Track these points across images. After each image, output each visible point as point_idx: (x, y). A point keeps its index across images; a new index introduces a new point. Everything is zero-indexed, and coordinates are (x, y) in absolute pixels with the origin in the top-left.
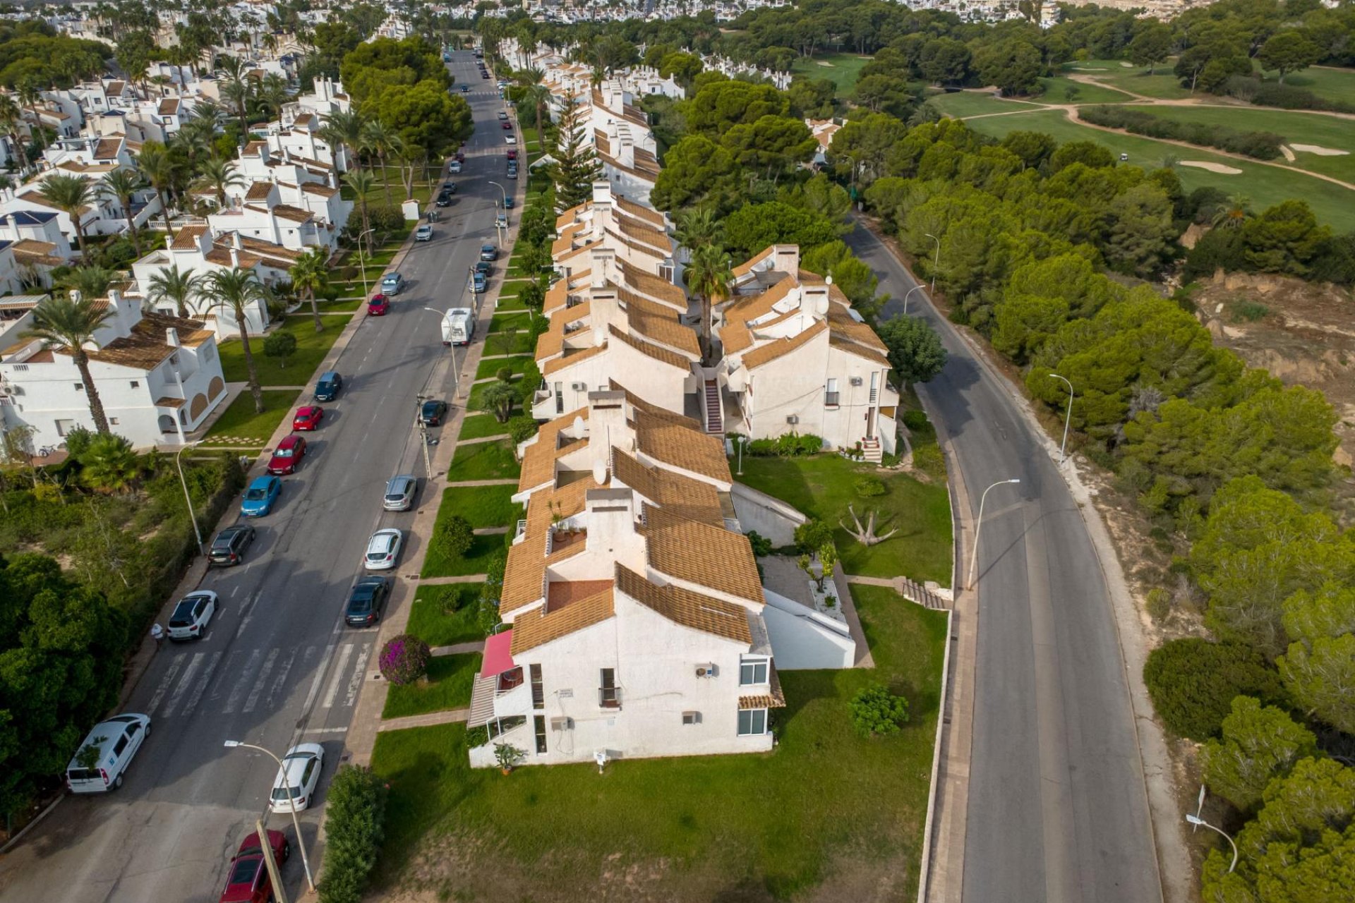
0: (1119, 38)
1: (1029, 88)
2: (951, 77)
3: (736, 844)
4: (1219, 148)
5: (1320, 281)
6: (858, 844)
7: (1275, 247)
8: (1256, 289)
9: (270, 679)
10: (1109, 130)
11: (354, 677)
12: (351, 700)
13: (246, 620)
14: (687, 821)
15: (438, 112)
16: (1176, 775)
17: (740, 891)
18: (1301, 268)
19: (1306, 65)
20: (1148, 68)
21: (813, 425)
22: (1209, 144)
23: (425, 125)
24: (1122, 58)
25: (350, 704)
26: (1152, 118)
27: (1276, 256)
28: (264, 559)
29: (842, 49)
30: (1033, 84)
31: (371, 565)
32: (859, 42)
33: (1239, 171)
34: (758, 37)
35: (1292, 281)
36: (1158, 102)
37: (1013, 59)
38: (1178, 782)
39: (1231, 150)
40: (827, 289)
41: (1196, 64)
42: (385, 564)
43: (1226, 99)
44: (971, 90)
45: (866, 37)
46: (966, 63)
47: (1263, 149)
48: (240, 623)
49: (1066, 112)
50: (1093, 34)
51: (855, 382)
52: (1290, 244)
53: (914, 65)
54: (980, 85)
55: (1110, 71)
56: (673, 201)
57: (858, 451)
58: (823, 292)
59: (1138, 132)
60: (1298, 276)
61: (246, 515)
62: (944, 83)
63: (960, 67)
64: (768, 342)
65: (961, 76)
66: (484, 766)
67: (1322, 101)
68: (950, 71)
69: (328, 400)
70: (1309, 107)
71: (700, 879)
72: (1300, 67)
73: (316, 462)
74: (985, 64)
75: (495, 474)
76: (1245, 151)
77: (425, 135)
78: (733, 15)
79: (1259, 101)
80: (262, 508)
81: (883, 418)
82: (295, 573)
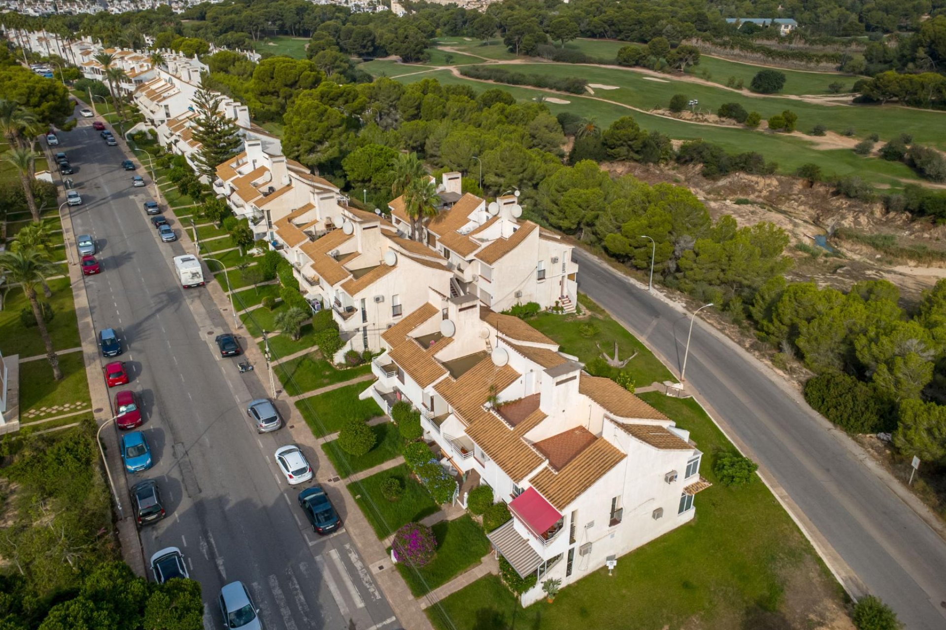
0: (460, 22)
1: (421, 56)
2: (365, 51)
3: (724, 588)
4: (551, 88)
5: (646, 163)
6: (782, 559)
7: (622, 145)
8: (615, 171)
9: (290, 602)
10: (483, 81)
11: (362, 575)
12: (377, 593)
13: (220, 562)
14: (686, 585)
15: (54, 93)
16: (872, 455)
17: (750, 618)
18: (636, 156)
19: (575, 36)
20: (484, 41)
21: (530, 295)
22: (545, 86)
23: (45, 106)
24: (463, 35)
25: (379, 597)
26: (507, 72)
27: (623, 150)
28: (185, 504)
29: (278, 33)
30: (422, 53)
31: (295, 481)
32: (290, 28)
33: (568, 102)
34: (216, 25)
35: (633, 164)
36: (501, 62)
37: (406, 37)
38: (877, 460)
39: (559, 89)
40: (516, 200)
41: (516, 38)
42: (307, 476)
43: (538, 58)
44: (381, 59)
45: (295, 24)
46: (373, 41)
47: (575, 88)
48: (216, 566)
49: (450, 71)
50: (442, 20)
51: (555, 261)
52: (630, 143)
53: (338, 44)
54: (387, 54)
55: (460, 44)
56: (302, 151)
57: (557, 308)
58: (513, 202)
59: (502, 81)
60: (636, 161)
61: (134, 472)
62: (360, 55)
63: (369, 44)
64: (490, 243)
65: (371, 49)
66: (532, 602)
67: (591, 58)
68: (364, 47)
69: (118, 354)
70: (584, 62)
71: (724, 620)
72: (572, 38)
73: (155, 409)
74: (389, 41)
75: (326, 381)
76: (567, 90)
77: (47, 114)
78: (182, 8)
79: (556, 59)
80: (149, 461)
81: (570, 282)
82: (227, 508)
